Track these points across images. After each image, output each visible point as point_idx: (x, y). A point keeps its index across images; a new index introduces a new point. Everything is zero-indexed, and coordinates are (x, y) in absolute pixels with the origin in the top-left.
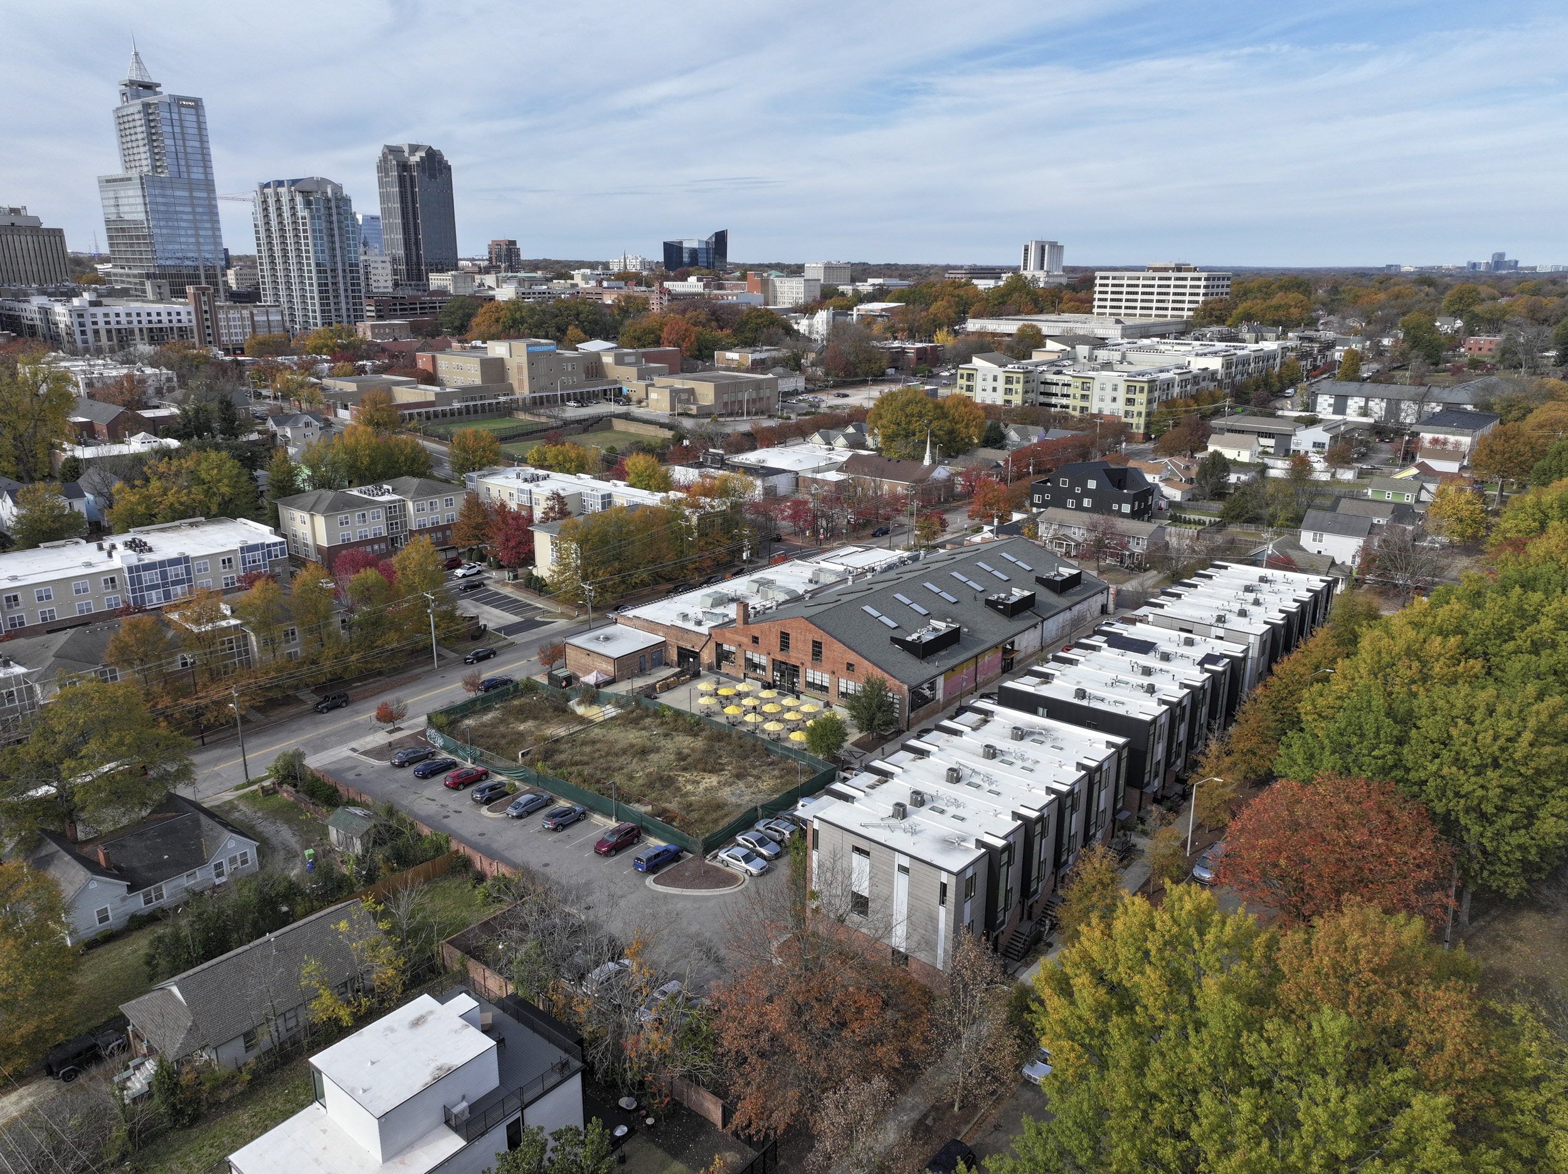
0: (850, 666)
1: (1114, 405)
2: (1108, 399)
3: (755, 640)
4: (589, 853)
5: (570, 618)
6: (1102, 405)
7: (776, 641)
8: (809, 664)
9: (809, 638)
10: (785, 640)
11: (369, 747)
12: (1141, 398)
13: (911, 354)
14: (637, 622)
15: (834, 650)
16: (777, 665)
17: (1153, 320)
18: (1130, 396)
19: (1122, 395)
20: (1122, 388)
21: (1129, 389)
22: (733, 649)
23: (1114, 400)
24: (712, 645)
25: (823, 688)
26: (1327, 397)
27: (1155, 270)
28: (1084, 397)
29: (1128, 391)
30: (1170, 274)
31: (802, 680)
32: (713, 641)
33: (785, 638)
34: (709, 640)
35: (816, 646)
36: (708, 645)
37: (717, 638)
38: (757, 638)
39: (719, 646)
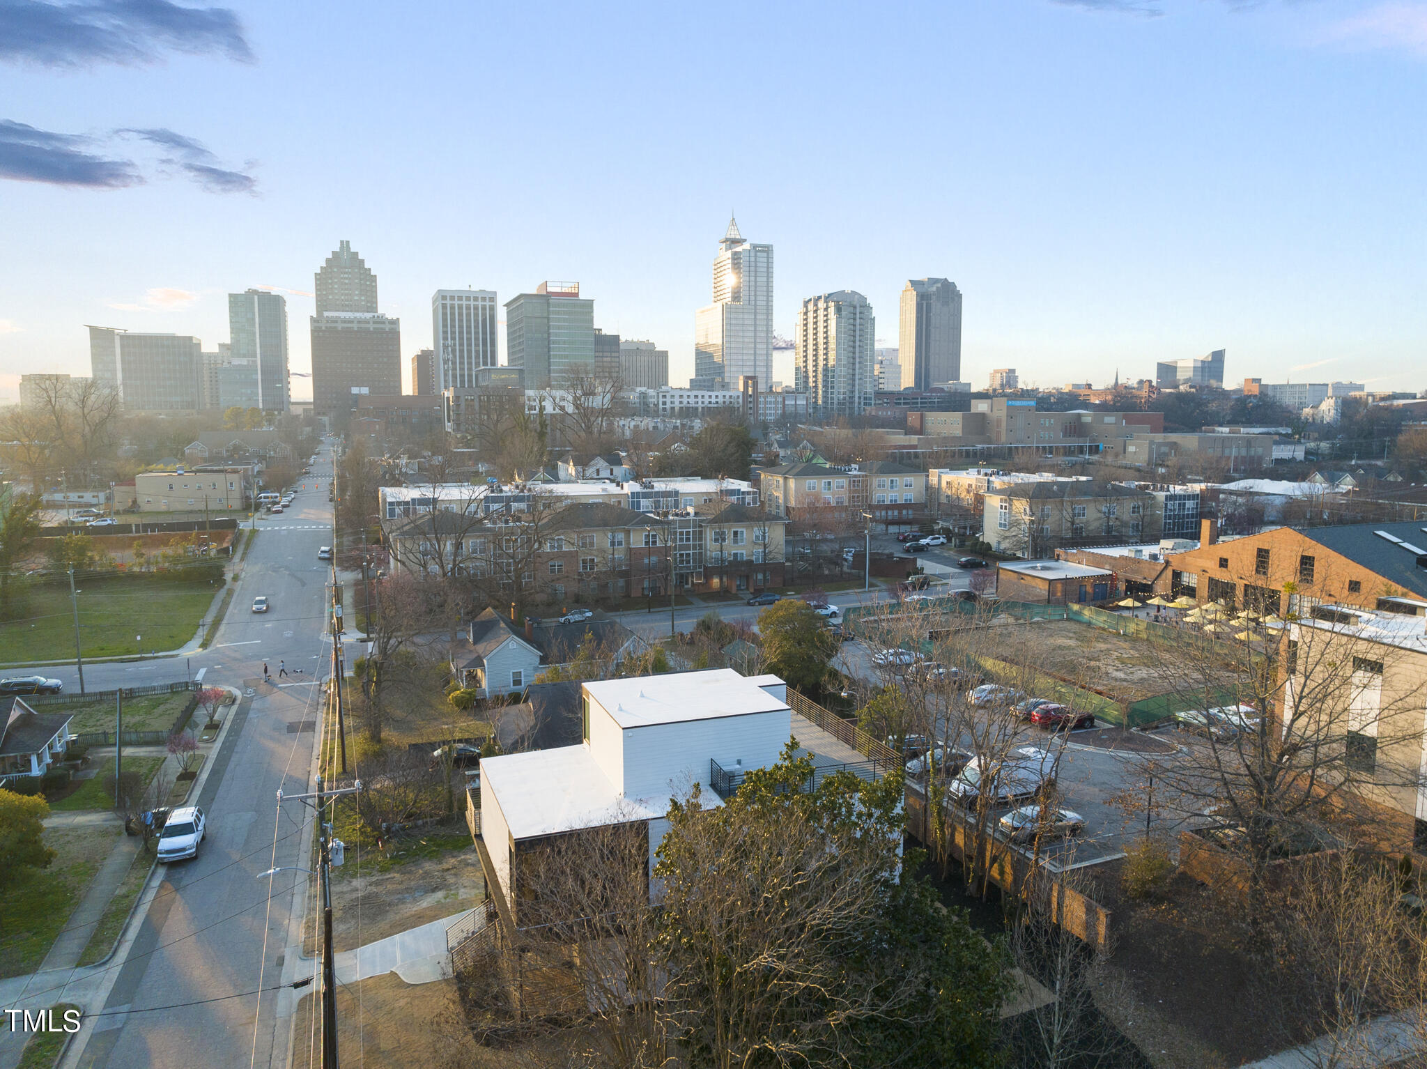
0: (1354, 585)
9: (1297, 553)
10: (1262, 559)
14: (1081, 556)
15: (1331, 566)
16: (1250, 592)
22: (1194, 579)
32: (1170, 569)
33: (1263, 556)
34: (1166, 568)
35: (1307, 563)
36: (1163, 576)
37: (1175, 565)
38: (1226, 560)
39: (1177, 575)
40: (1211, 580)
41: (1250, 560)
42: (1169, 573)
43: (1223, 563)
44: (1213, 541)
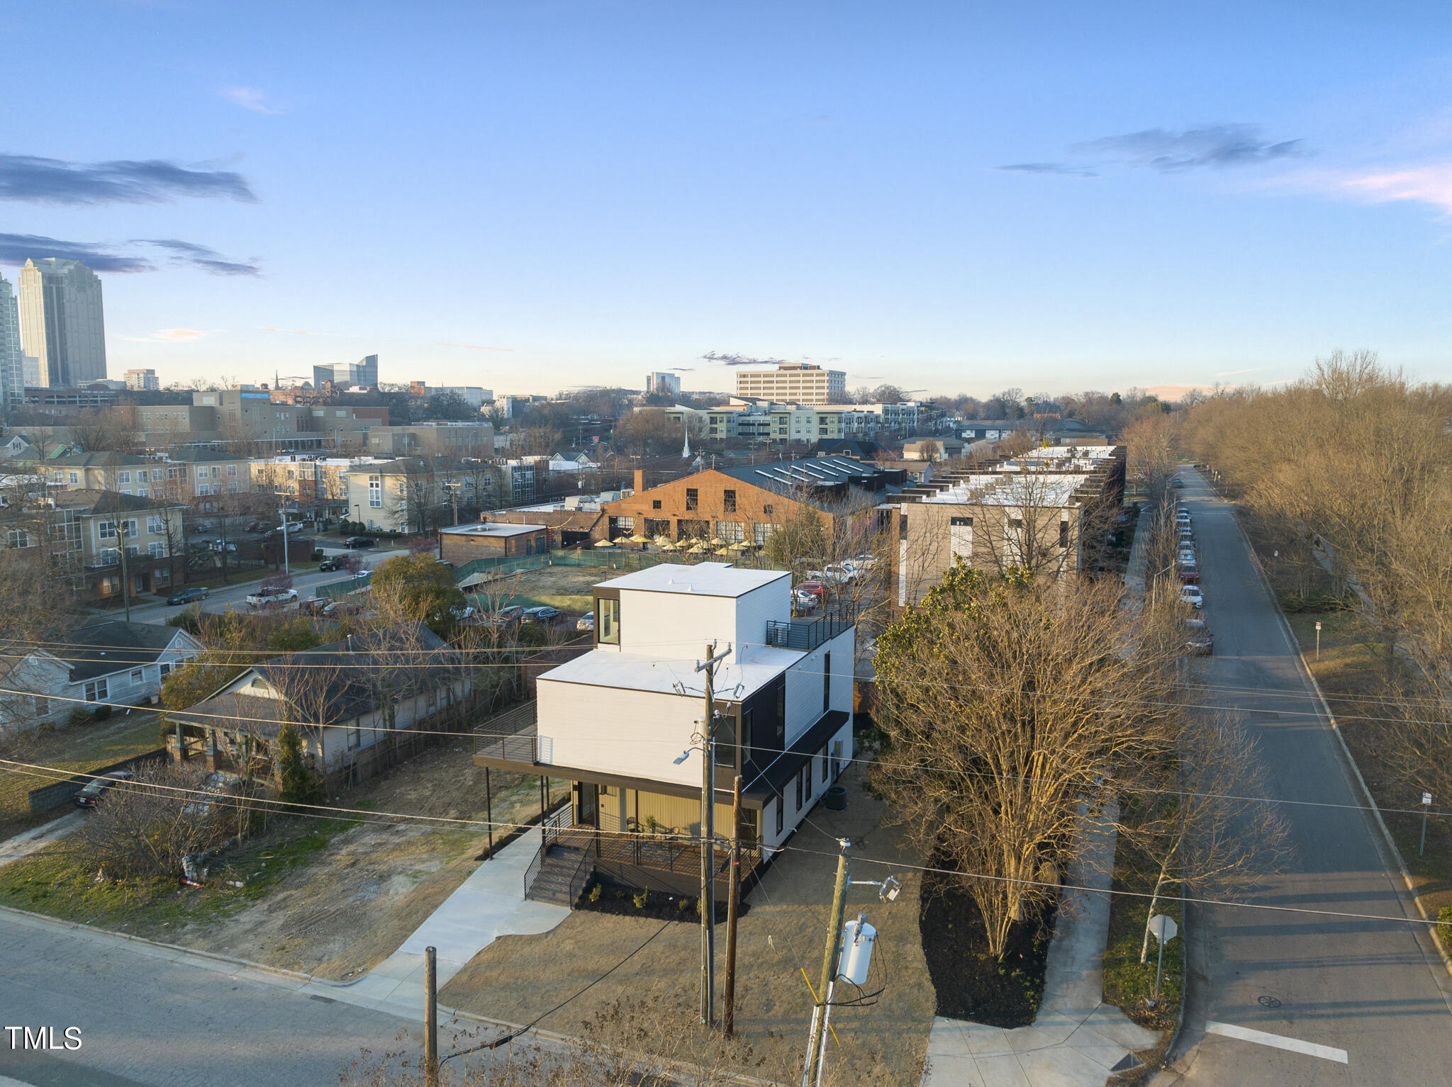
0: (768, 509)
7: (681, 500)
8: (722, 516)
9: (721, 489)
10: (692, 497)
15: (749, 496)
18: (823, 426)
19: (815, 425)
20: (815, 419)
21: (824, 420)
23: (809, 430)
27: (786, 369)
28: (782, 430)
29: (821, 423)
31: (712, 535)
32: (606, 516)
33: (692, 494)
34: (602, 516)
35: (730, 495)
36: (600, 523)
37: (611, 512)
38: (659, 502)
39: (613, 521)
40: (646, 520)
41: (683, 499)
42: (606, 520)
43: (657, 504)
44: (645, 488)
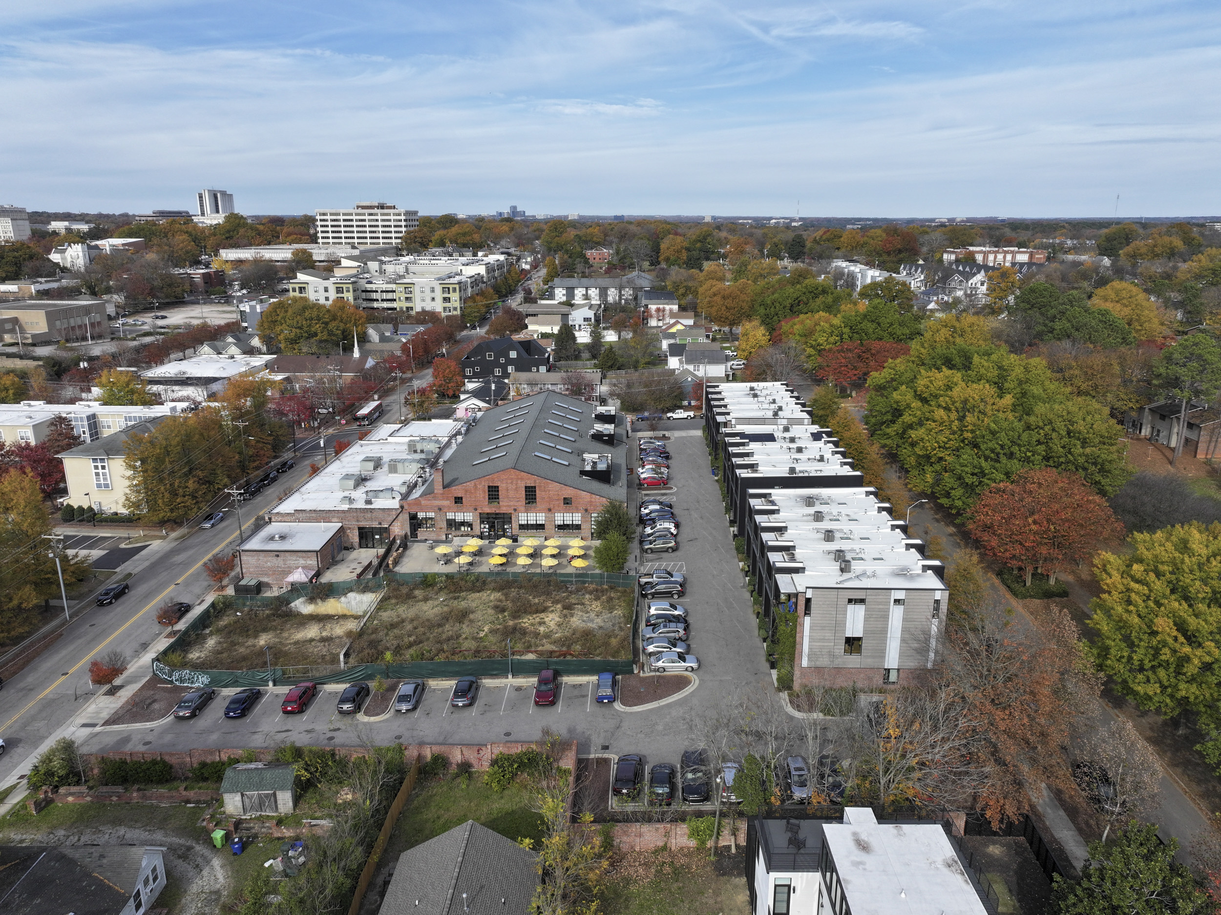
0: (567, 501)
1: (433, 304)
2: (428, 299)
3: (458, 500)
4: (532, 709)
5: (163, 538)
6: (424, 304)
7: (482, 496)
8: (523, 509)
9: (522, 485)
10: (493, 493)
11: (107, 717)
12: (455, 297)
13: (198, 279)
14: (301, 515)
15: (548, 491)
16: (485, 518)
17: (369, 246)
18: (446, 295)
19: (439, 295)
20: (438, 289)
21: (446, 290)
22: (431, 515)
23: (433, 299)
24: (405, 517)
25: (541, 527)
26: (561, 289)
27: (363, 207)
28: (408, 299)
29: (444, 292)
30: (375, 211)
31: (515, 525)
32: (406, 512)
33: (493, 491)
34: (401, 512)
35: (530, 491)
36: (400, 518)
37: (411, 508)
38: (461, 498)
39: (413, 516)
